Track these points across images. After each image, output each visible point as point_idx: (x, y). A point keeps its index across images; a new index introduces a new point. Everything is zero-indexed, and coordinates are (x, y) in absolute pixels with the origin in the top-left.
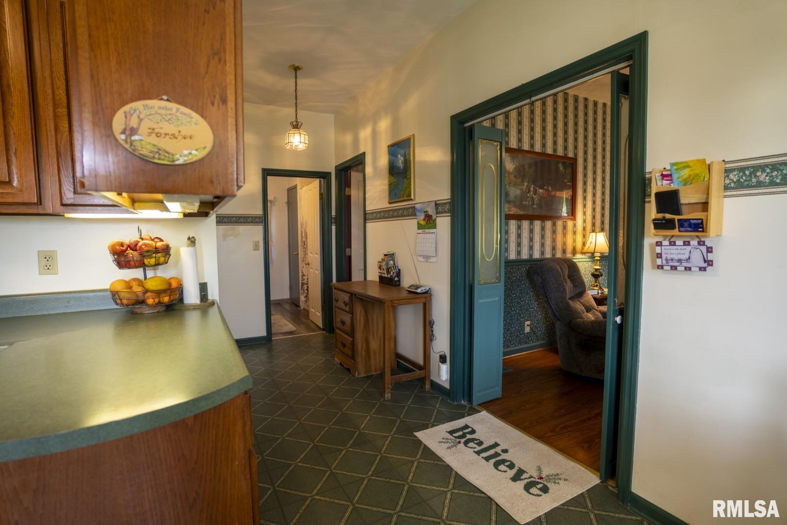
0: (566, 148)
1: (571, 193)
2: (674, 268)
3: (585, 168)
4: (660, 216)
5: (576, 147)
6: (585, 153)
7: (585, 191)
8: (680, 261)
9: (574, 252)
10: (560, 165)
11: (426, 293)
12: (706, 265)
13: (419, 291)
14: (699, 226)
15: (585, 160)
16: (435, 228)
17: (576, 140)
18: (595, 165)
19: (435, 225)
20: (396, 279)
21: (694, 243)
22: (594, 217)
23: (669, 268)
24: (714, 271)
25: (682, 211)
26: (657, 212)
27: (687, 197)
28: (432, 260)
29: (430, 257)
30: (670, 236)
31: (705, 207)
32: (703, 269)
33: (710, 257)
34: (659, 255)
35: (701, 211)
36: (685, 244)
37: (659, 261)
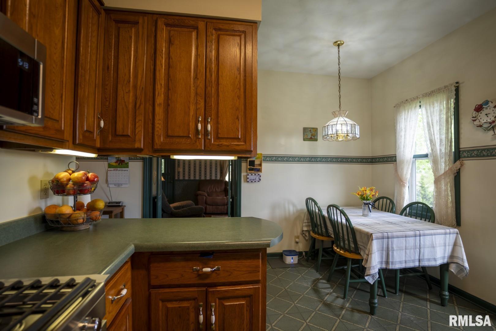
2: (252, 182)
4: (250, 167)
8: (253, 179)
12: (259, 180)
13: (118, 204)
14: (259, 170)
16: (128, 168)
19: (128, 165)
21: (257, 174)
23: (250, 182)
24: (261, 182)
25: (255, 166)
26: (249, 166)
27: (257, 162)
28: (123, 186)
29: (122, 184)
30: (251, 173)
31: (260, 165)
32: (259, 181)
33: (260, 178)
34: (248, 178)
35: (259, 166)
36: (255, 175)
37: (248, 180)
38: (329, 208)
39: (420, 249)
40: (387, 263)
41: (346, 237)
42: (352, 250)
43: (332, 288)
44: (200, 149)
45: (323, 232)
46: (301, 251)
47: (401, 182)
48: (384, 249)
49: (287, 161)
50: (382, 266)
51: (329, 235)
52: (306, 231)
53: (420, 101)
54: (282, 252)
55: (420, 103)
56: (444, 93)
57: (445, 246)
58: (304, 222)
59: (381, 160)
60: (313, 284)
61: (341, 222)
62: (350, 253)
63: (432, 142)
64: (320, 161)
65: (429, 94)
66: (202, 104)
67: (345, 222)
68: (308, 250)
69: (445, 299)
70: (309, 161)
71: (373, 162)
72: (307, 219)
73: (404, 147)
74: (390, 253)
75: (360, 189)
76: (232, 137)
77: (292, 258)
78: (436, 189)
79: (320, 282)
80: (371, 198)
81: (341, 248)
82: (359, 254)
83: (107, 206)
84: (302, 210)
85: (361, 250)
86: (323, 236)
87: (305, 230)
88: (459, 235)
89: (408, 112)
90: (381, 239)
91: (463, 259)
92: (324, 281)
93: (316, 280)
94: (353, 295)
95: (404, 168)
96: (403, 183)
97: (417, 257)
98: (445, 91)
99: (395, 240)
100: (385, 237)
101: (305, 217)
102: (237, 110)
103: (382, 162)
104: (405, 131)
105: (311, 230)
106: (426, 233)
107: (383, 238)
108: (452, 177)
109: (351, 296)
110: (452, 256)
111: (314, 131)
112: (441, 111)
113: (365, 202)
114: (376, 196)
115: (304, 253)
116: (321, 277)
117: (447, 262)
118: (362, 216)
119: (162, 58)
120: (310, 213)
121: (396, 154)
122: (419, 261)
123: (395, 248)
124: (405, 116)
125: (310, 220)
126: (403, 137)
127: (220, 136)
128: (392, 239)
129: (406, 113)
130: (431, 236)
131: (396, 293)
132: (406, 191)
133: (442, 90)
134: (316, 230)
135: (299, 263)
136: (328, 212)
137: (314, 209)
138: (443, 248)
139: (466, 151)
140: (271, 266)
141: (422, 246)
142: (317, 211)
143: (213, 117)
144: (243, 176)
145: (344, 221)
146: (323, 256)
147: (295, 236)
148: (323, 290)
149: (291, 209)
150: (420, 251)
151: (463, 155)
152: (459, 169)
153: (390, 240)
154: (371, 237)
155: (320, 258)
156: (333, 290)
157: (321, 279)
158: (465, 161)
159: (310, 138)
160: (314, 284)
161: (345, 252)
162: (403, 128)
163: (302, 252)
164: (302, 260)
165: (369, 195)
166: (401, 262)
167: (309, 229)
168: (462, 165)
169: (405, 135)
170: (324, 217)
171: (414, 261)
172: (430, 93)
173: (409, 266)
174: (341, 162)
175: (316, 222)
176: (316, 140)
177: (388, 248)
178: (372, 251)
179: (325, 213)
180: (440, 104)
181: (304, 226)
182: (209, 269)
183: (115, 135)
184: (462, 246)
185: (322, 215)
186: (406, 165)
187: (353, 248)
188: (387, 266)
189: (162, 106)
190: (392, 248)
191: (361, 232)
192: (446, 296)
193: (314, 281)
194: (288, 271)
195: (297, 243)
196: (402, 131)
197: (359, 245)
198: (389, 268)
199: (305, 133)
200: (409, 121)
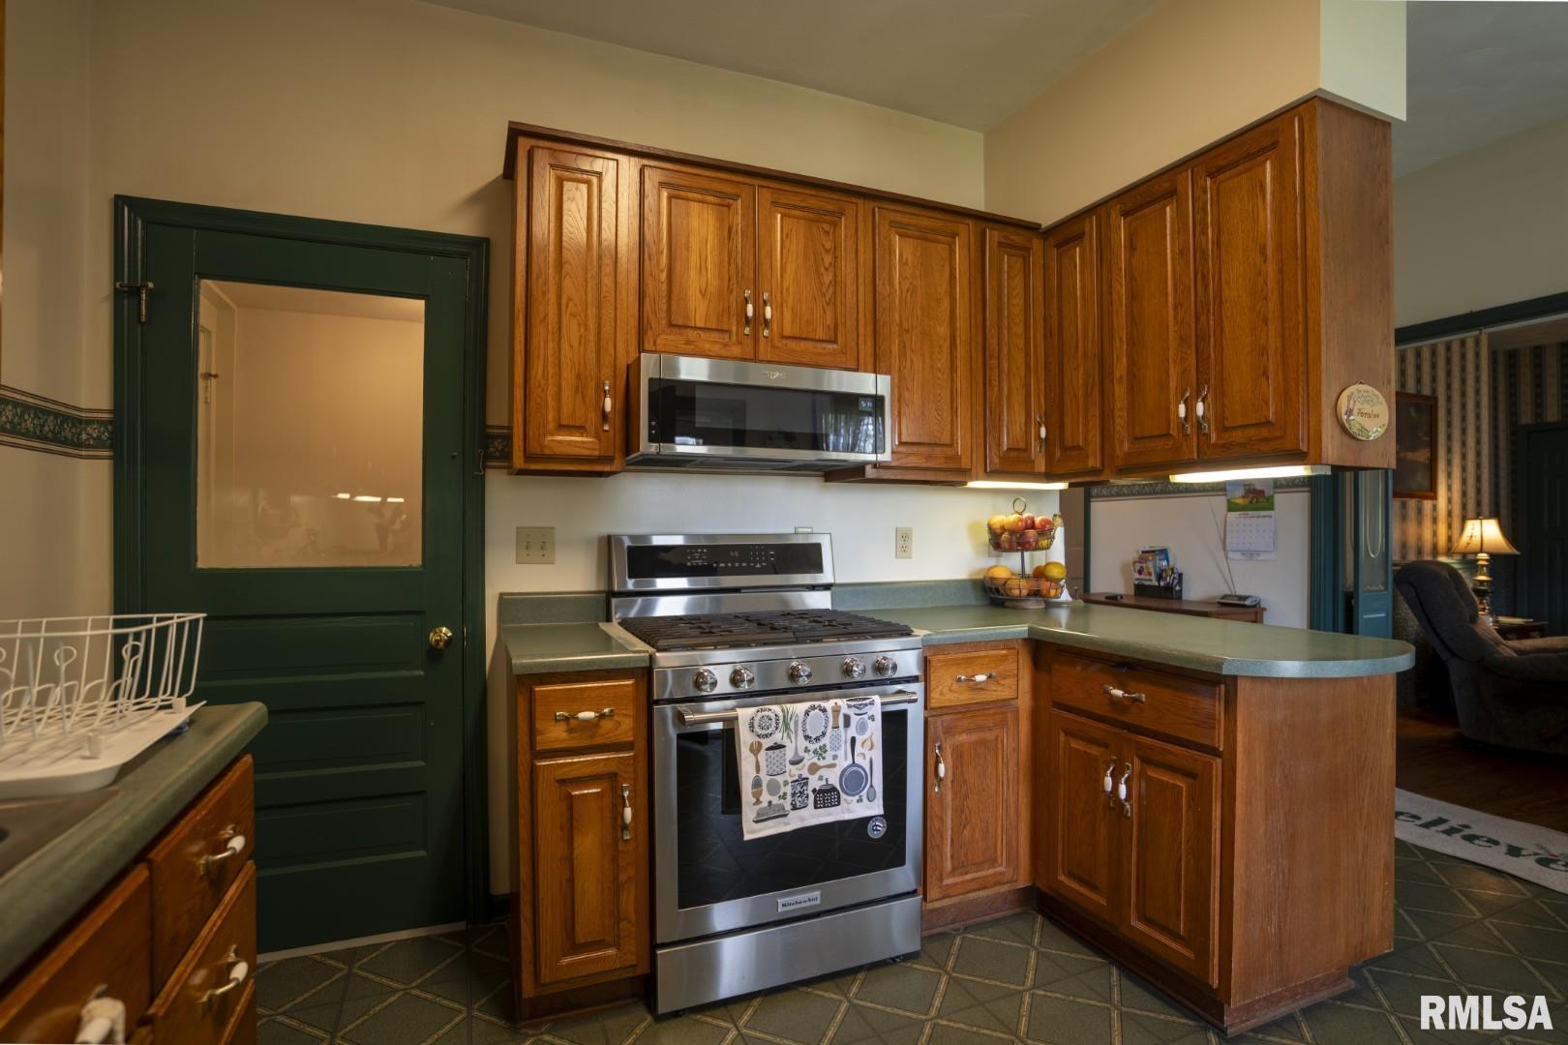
0: (1419, 381)
1: (1429, 455)
3: (1449, 412)
5: (1434, 379)
6: (1449, 386)
7: (1449, 450)
9: (1435, 551)
10: (1412, 410)
11: (1254, 606)
13: (1247, 602)
15: (1449, 399)
16: (1272, 509)
17: (1434, 366)
18: (1463, 406)
19: (1272, 505)
20: (1178, 588)
22: (1464, 494)
28: (1262, 557)
29: (1258, 553)
44: (1189, 459)
66: (1192, 359)
76: (1254, 422)
83: (1219, 603)
102: (1262, 355)
119: (1121, 285)
127: (1227, 424)
143: (1212, 382)
182: (1119, 693)
183: (1065, 449)
189: (1125, 382)
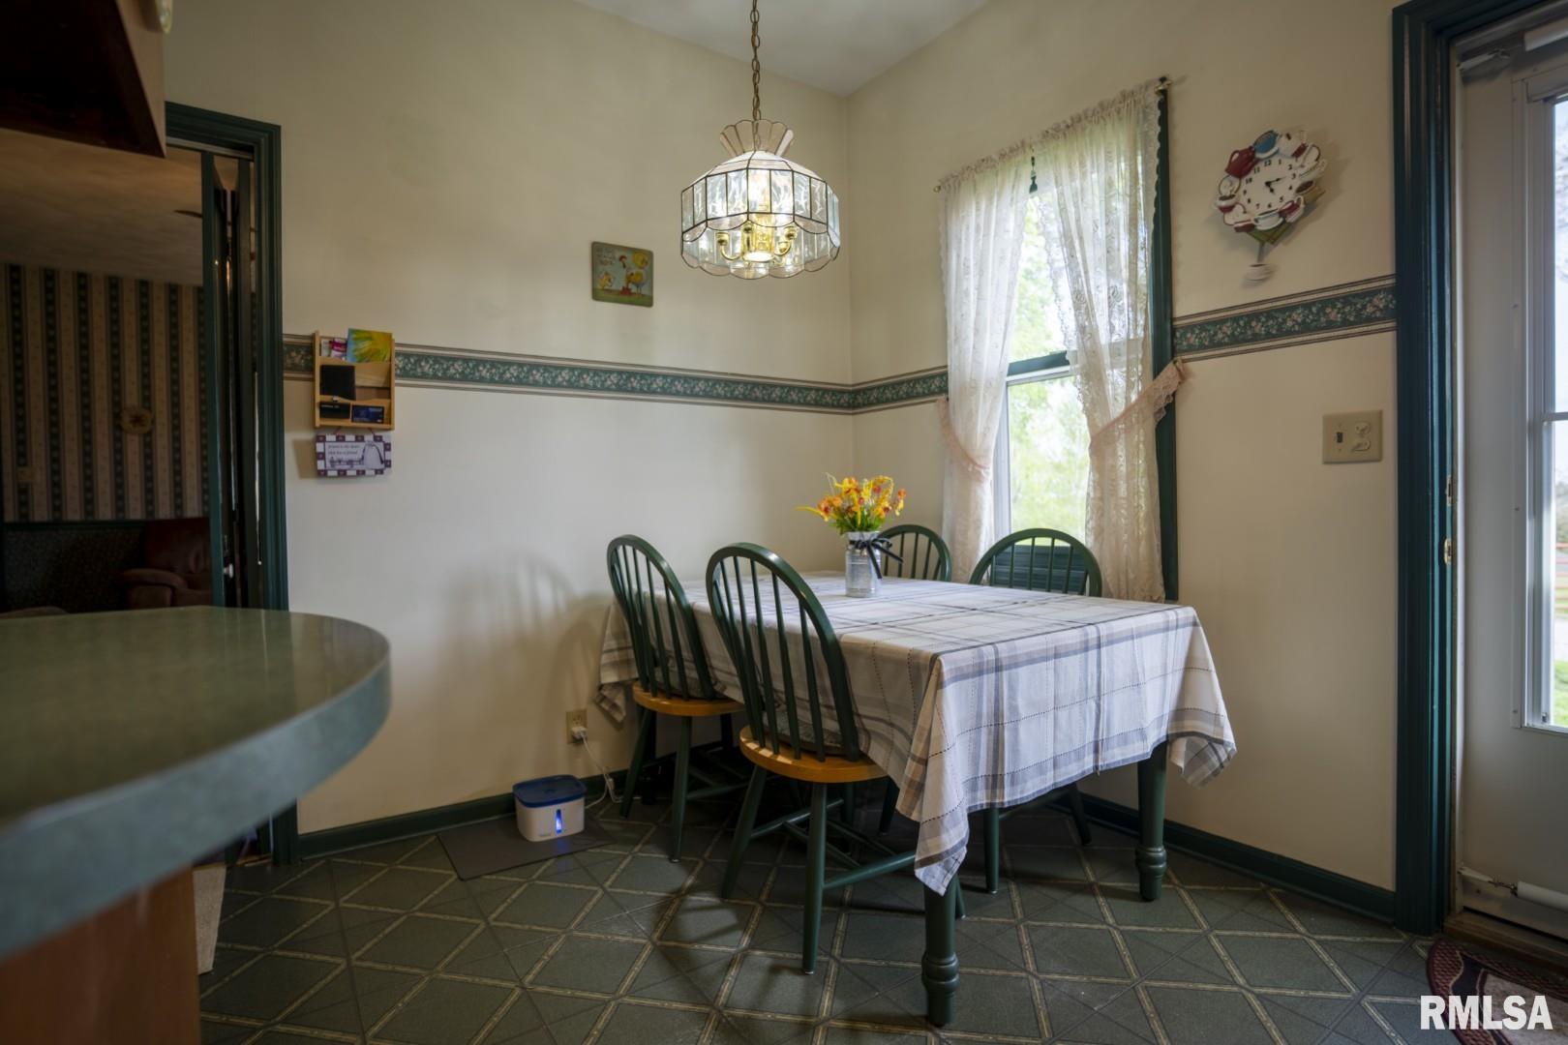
2: (342, 474)
4: (326, 399)
8: (350, 462)
12: (382, 466)
14: (381, 417)
21: (369, 437)
23: (335, 473)
24: (392, 474)
25: (357, 397)
26: (323, 392)
27: (365, 377)
30: (339, 428)
31: (386, 391)
32: (379, 472)
33: (388, 456)
34: (322, 456)
35: (379, 396)
36: (360, 439)
37: (321, 465)
38: (719, 565)
39: (1100, 699)
40: (995, 781)
41: (801, 692)
42: (827, 743)
43: (742, 925)
45: (689, 681)
46: (597, 772)
47: (968, 465)
48: (985, 721)
49: (519, 382)
50: (974, 799)
51: (715, 692)
52: (616, 685)
53: (1033, 159)
54: (510, 790)
55: (1033, 164)
56: (1120, 119)
57: (1165, 675)
58: (605, 649)
59: (889, 395)
60: (657, 926)
61: (776, 627)
62: (822, 760)
63: (1082, 302)
64: (664, 392)
65: (1068, 127)
67: (798, 624)
68: (625, 765)
69: (1156, 873)
70: (619, 389)
71: (859, 406)
72: (617, 636)
73: (977, 331)
74: (1007, 735)
75: (836, 484)
77: (559, 812)
78: (1097, 476)
79: (690, 905)
80: (881, 521)
81: (781, 744)
82: (863, 758)
84: (591, 600)
85: (870, 738)
86: (689, 698)
87: (610, 684)
88: (1201, 629)
89: (990, 200)
90: (973, 676)
91: (1217, 715)
92: (707, 899)
93: (672, 903)
94: (838, 943)
95: (977, 411)
96: (976, 468)
97: (1090, 737)
98: (1124, 112)
99: (1023, 672)
100: (985, 667)
101: (608, 629)
103: (893, 400)
104: (981, 272)
105: (637, 679)
106: (1115, 631)
107: (980, 673)
108: (1151, 425)
109: (832, 946)
110: (1180, 713)
111: (639, 263)
112: (1110, 184)
113: (856, 536)
114: (898, 513)
115: (610, 782)
116: (689, 882)
117: (1167, 736)
118: (848, 596)
120: (629, 605)
121: (946, 366)
122: (1096, 751)
123: (1023, 712)
124: (977, 216)
125: (629, 639)
126: (973, 296)
128: (1014, 671)
129: (983, 206)
130: (1130, 642)
131: (988, 889)
132: (986, 494)
133: (1113, 109)
134: (659, 675)
135: (592, 831)
136: (711, 586)
137: (645, 589)
138: (1159, 682)
139: (1195, 326)
140: (456, 871)
141: (1105, 689)
142: (660, 592)
144: (297, 444)
145: (792, 619)
146: (694, 785)
147: (568, 714)
148: (704, 947)
149: (547, 595)
150: (1098, 706)
151: (1185, 343)
152: (1174, 395)
153: (1005, 674)
154: (934, 672)
155: (682, 795)
156: (753, 937)
157: (692, 890)
158: (1191, 365)
159: (621, 288)
160: (662, 926)
161: (797, 757)
162: (972, 263)
163: (601, 776)
164: (601, 813)
165: (873, 508)
166: (1040, 768)
167: (625, 677)
168: (1183, 376)
169: (979, 288)
170: (690, 614)
171: (1079, 755)
172: (1069, 122)
173: (1065, 777)
174: (745, 398)
175: (654, 643)
176: (648, 302)
177: (997, 714)
178: (941, 737)
179: (697, 598)
180: (1106, 160)
181: (605, 665)
184: (1212, 667)
185: (684, 603)
186: (984, 397)
187: (832, 734)
188: (993, 795)
190: (1014, 709)
191: (876, 656)
192: (1156, 861)
193: (664, 905)
194: (539, 878)
195: (577, 741)
196: (968, 273)
197: (859, 715)
198: (1003, 803)
199: (601, 268)
200: (993, 234)
